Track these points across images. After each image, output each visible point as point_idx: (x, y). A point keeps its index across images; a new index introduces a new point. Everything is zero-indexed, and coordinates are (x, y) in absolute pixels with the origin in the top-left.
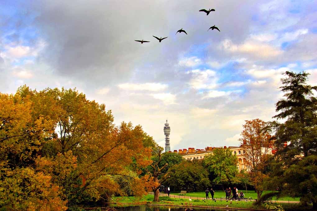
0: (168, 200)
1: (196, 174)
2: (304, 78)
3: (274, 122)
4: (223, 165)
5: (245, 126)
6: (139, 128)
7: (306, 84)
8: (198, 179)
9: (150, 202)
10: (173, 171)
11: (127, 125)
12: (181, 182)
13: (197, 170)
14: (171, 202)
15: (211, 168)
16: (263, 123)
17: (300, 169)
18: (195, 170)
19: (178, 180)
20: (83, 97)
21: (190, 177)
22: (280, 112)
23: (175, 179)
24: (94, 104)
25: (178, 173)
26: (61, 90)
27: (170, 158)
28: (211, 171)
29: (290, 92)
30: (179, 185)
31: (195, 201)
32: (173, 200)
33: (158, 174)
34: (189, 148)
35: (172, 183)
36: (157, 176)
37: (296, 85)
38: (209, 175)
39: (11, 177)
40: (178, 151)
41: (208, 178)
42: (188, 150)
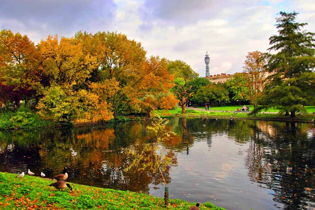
0: (193, 112)
1: (219, 93)
2: (294, 17)
3: (267, 54)
4: (240, 87)
5: (247, 57)
6: (164, 60)
7: (295, 21)
8: (220, 97)
9: (179, 113)
10: (202, 91)
11: (156, 58)
12: (207, 100)
13: (219, 91)
14: (194, 114)
15: (231, 89)
16: (261, 54)
17: (282, 89)
18: (217, 90)
19: (205, 98)
20: (124, 38)
21: (213, 96)
22: (273, 45)
23: (202, 97)
24: (133, 42)
25: (204, 93)
26: (107, 33)
27: (200, 82)
28: (231, 91)
29: (282, 29)
30: (205, 101)
31: (211, 113)
32: (196, 113)
33: (184, 94)
34: (222, 74)
35: (200, 100)
36: (184, 95)
37: (287, 23)
38: (229, 94)
39: (73, 96)
40: (213, 76)
41: (228, 97)
42: (221, 75)
